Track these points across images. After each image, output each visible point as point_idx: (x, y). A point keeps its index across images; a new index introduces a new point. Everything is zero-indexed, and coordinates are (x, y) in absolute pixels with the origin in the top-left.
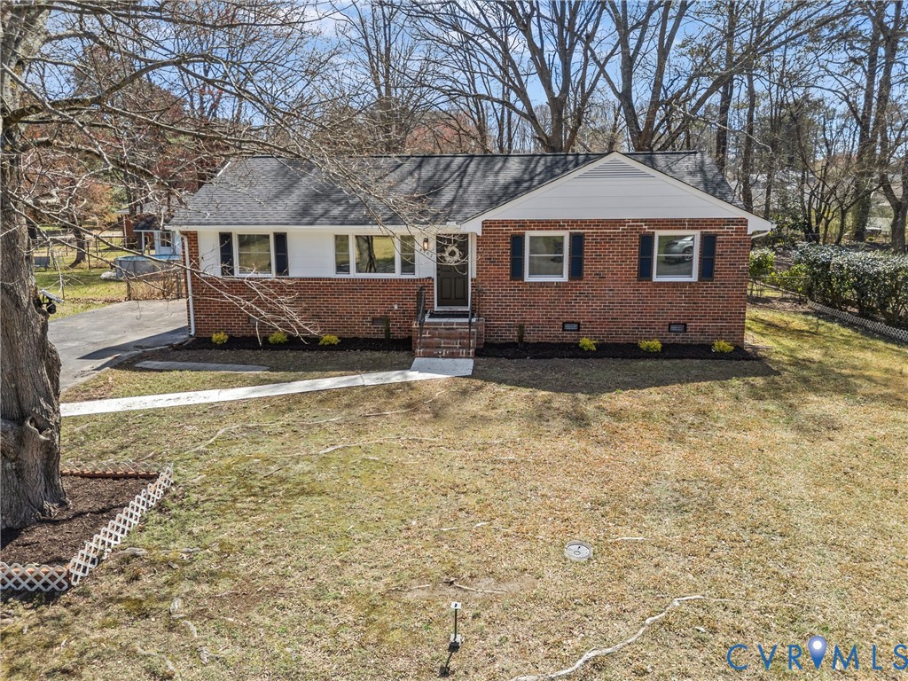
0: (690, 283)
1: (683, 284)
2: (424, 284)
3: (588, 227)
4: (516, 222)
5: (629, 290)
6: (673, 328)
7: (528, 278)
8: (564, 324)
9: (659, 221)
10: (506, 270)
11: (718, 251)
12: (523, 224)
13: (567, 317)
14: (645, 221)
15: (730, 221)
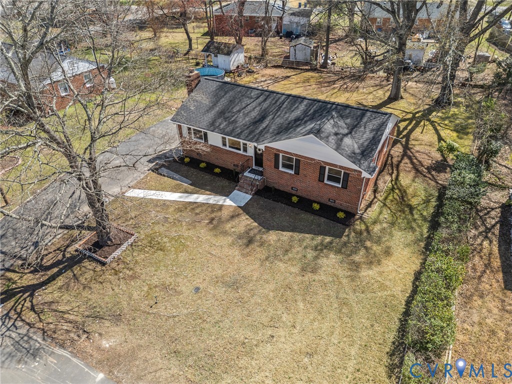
0: (338, 187)
1: (335, 187)
2: (249, 159)
3: (302, 158)
4: (276, 149)
5: (315, 183)
6: (331, 200)
7: (281, 169)
8: (292, 188)
9: (328, 163)
10: (273, 164)
11: (350, 179)
12: (279, 150)
13: (293, 186)
14: (323, 161)
15: (355, 170)
